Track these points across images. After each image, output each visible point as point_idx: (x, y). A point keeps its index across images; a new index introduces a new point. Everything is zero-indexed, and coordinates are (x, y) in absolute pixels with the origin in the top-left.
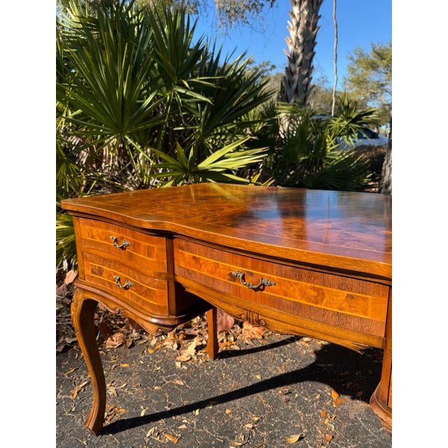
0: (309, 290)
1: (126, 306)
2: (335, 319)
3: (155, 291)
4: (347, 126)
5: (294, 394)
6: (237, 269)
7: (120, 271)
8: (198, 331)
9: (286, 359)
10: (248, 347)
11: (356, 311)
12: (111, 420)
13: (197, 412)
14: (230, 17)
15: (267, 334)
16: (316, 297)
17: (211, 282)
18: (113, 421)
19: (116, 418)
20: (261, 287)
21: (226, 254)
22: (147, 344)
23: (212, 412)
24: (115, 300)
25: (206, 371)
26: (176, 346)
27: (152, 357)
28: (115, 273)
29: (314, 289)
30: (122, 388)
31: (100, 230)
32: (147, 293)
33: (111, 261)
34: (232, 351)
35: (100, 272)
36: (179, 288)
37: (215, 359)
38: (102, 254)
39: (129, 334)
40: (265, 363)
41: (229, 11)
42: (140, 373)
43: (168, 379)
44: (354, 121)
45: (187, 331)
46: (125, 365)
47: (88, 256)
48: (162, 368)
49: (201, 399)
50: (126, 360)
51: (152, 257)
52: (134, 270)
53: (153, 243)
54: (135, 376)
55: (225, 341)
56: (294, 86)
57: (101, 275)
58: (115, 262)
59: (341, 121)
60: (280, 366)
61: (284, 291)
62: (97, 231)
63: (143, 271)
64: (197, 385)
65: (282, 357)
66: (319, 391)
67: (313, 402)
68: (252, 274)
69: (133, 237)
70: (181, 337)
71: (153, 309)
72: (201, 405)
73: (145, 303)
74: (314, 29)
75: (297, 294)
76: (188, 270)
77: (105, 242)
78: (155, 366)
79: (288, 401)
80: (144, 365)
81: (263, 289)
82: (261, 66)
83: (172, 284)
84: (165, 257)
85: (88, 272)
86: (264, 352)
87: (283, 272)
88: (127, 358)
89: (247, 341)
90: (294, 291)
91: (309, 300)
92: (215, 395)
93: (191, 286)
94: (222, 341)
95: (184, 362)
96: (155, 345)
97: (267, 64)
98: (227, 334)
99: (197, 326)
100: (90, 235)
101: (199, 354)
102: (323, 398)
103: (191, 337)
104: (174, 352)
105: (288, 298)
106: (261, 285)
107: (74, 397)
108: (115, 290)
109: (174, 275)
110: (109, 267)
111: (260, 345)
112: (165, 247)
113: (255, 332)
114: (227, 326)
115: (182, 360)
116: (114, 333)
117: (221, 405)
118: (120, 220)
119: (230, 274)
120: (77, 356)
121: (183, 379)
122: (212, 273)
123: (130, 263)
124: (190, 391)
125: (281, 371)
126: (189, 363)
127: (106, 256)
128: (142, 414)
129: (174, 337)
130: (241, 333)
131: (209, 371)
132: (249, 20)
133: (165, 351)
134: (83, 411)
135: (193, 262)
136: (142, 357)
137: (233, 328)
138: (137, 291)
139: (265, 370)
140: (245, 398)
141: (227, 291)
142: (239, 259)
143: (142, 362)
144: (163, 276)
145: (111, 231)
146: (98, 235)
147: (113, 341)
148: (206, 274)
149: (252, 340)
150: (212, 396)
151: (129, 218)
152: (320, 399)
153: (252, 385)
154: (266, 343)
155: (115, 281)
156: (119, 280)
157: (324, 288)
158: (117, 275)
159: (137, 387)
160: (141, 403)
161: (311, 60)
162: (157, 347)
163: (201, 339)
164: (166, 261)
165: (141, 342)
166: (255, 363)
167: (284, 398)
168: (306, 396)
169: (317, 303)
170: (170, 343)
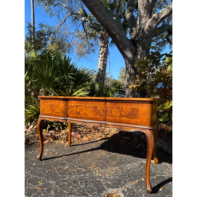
4: (116, 89)
14: (80, 55)
22: (56, 142)
26: (64, 142)
27: (57, 145)
39: (50, 140)
41: (80, 54)
43: (62, 148)
44: (117, 88)
48: (60, 146)
55: (78, 141)
56: (100, 78)
59: (114, 88)
70: (65, 140)
74: (106, 61)
82: (91, 71)
88: (50, 145)
96: (58, 143)
97: (93, 70)
107: (37, 151)
113: (86, 139)
114: (78, 138)
116: (46, 140)
130: (83, 139)
132: (86, 57)
136: (55, 145)
137: (80, 138)
147: (46, 142)
149: (85, 141)
154: (89, 142)
159: (54, 149)
161: (105, 70)
165: (54, 142)
170: (62, 142)
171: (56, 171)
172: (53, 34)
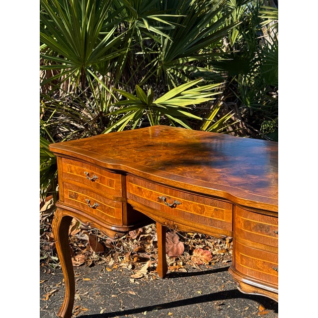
0: (198, 207)
1: (94, 220)
2: (210, 222)
3: (114, 209)
5: (227, 306)
6: (162, 195)
7: (91, 196)
8: (151, 255)
9: (227, 280)
10: (195, 271)
11: (219, 218)
12: (77, 315)
13: (145, 313)
15: (214, 261)
16: (201, 210)
17: (148, 203)
18: (79, 316)
19: (81, 314)
20: (175, 205)
21: (156, 186)
22: (105, 264)
23: (157, 314)
24: (86, 216)
25: (155, 286)
26: (130, 267)
27: (110, 274)
28: (86, 198)
29: (200, 206)
30: (85, 295)
31: (77, 167)
32: (109, 210)
33: (84, 189)
34: (179, 273)
35: (76, 196)
36: (129, 207)
37: (164, 278)
38: (78, 184)
39: (89, 255)
40: (207, 283)
42: (100, 285)
43: (123, 291)
45: (141, 255)
46: (87, 279)
47: (67, 184)
48: (118, 282)
49: (149, 305)
50: (87, 275)
51: (113, 187)
52: (101, 195)
53: (113, 177)
54: (95, 287)
55: (175, 264)
57: (76, 198)
58: (87, 190)
60: (220, 285)
61: (186, 208)
62: (75, 168)
63: (107, 195)
64: (147, 295)
65: (223, 279)
66: (250, 305)
67: (242, 312)
68: (170, 198)
69: (101, 173)
70: (135, 259)
71: (112, 221)
72: (149, 309)
73: (107, 217)
75: (192, 209)
76: (135, 196)
77: (81, 176)
78: (112, 281)
79: (220, 310)
80: (103, 280)
81: (175, 207)
83: (125, 205)
84: (121, 187)
85: (67, 196)
86: (208, 275)
87: (185, 197)
88: (88, 275)
89: (194, 266)
90: (191, 207)
91: (198, 212)
92: (161, 303)
93: (137, 206)
94: (172, 265)
95: (137, 279)
96: (113, 266)
98: (177, 259)
99: (150, 251)
100: (69, 170)
101: (150, 273)
102: (251, 309)
103: (144, 260)
104: (129, 271)
105: (188, 211)
106: (174, 204)
107: (47, 299)
108: (86, 209)
109: (127, 199)
110: (83, 193)
111: (206, 270)
112: (121, 180)
113: (203, 259)
114: (177, 252)
115: (136, 277)
116: (76, 255)
117: (165, 310)
118: (92, 161)
119: (159, 198)
120: (45, 271)
121: (135, 290)
122: (149, 197)
123: (97, 190)
124: (141, 299)
125: (220, 289)
126: (141, 280)
127: (81, 185)
128: (101, 312)
129: (130, 259)
130: (190, 259)
131: (158, 286)
133: (121, 270)
134: (55, 309)
135: (138, 190)
136: (101, 274)
137: (183, 255)
138: (102, 209)
139: (207, 288)
140: (186, 306)
141: (157, 208)
142: (163, 189)
143: (101, 278)
144: (119, 199)
145: (85, 169)
146: (76, 170)
147: (76, 261)
148: (145, 198)
149: (199, 265)
150: (159, 303)
151: (98, 161)
152: (248, 310)
153: (193, 298)
154: (211, 268)
155: (86, 203)
156: (89, 202)
157: (204, 205)
158: (88, 198)
159: (97, 295)
160: (101, 305)
162: (114, 267)
163: (153, 262)
164: (121, 190)
165: (100, 263)
166: (198, 283)
167: (218, 307)
168: (237, 308)
169: (201, 214)
170: (125, 265)
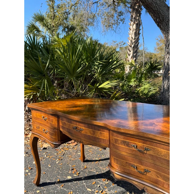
1: (46, 139)
3: (54, 133)
7: (45, 127)
11: (102, 137)
17: (68, 130)
24: (43, 137)
28: (43, 128)
32: (52, 134)
33: (42, 124)
35: (39, 128)
47: (35, 122)
51: (53, 122)
61: (86, 132)
68: (78, 127)
69: (48, 116)
75: (89, 133)
77: (40, 118)
82: (119, 43)
83: (59, 131)
85: (35, 128)
91: (92, 134)
93: (64, 131)
97: (122, 42)
100: (36, 116)
109: (59, 128)
110: (42, 126)
112: (57, 119)
118: (44, 111)
119: (73, 127)
122: (69, 127)
123: (47, 125)
127: (41, 122)
138: (49, 134)
144: (56, 129)
145: (42, 114)
146: (39, 115)
148: (67, 127)
156: (44, 130)
157: (95, 130)
164: (57, 124)
171: (84, 183)
172: (75, 6)
